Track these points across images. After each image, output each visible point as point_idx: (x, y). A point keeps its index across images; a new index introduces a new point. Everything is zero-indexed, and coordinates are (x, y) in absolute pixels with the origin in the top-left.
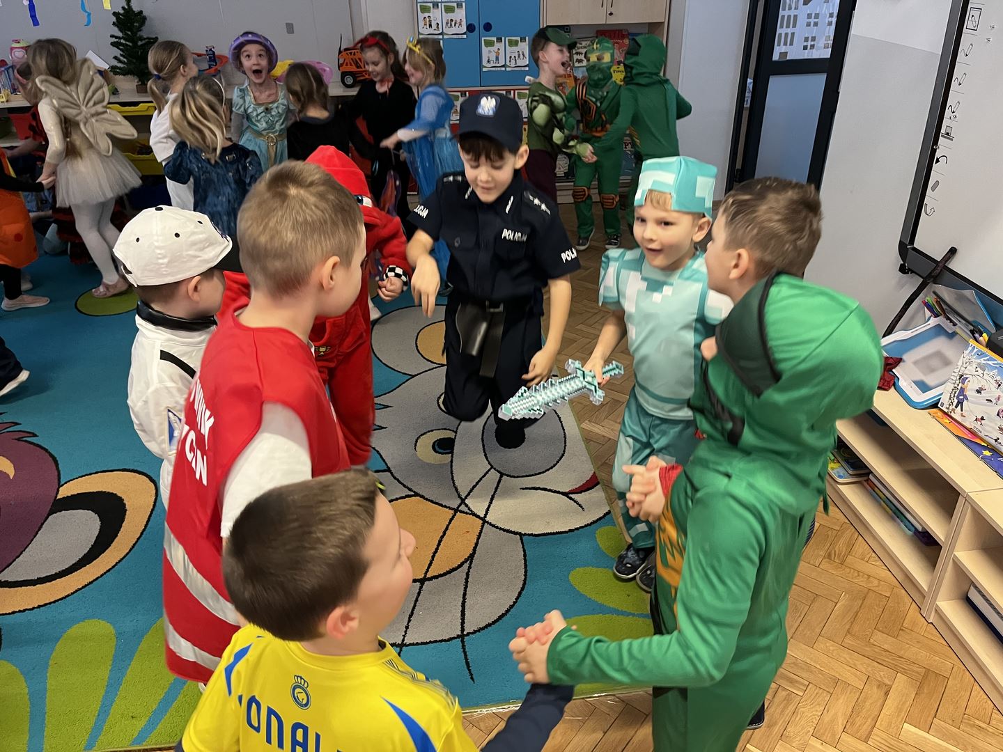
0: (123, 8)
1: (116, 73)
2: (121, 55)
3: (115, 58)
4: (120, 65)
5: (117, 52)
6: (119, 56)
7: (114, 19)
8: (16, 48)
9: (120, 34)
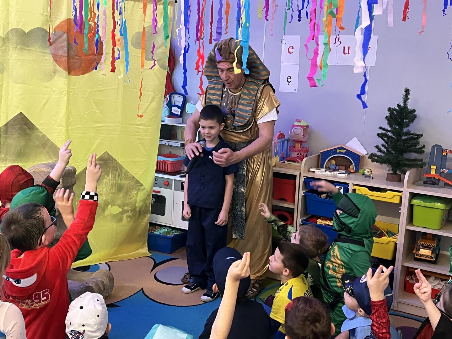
0: (399, 105)
1: (373, 161)
2: (383, 145)
3: (377, 147)
4: (379, 154)
5: (380, 142)
6: (380, 146)
7: (388, 114)
8: (297, 126)
9: (388, 128)
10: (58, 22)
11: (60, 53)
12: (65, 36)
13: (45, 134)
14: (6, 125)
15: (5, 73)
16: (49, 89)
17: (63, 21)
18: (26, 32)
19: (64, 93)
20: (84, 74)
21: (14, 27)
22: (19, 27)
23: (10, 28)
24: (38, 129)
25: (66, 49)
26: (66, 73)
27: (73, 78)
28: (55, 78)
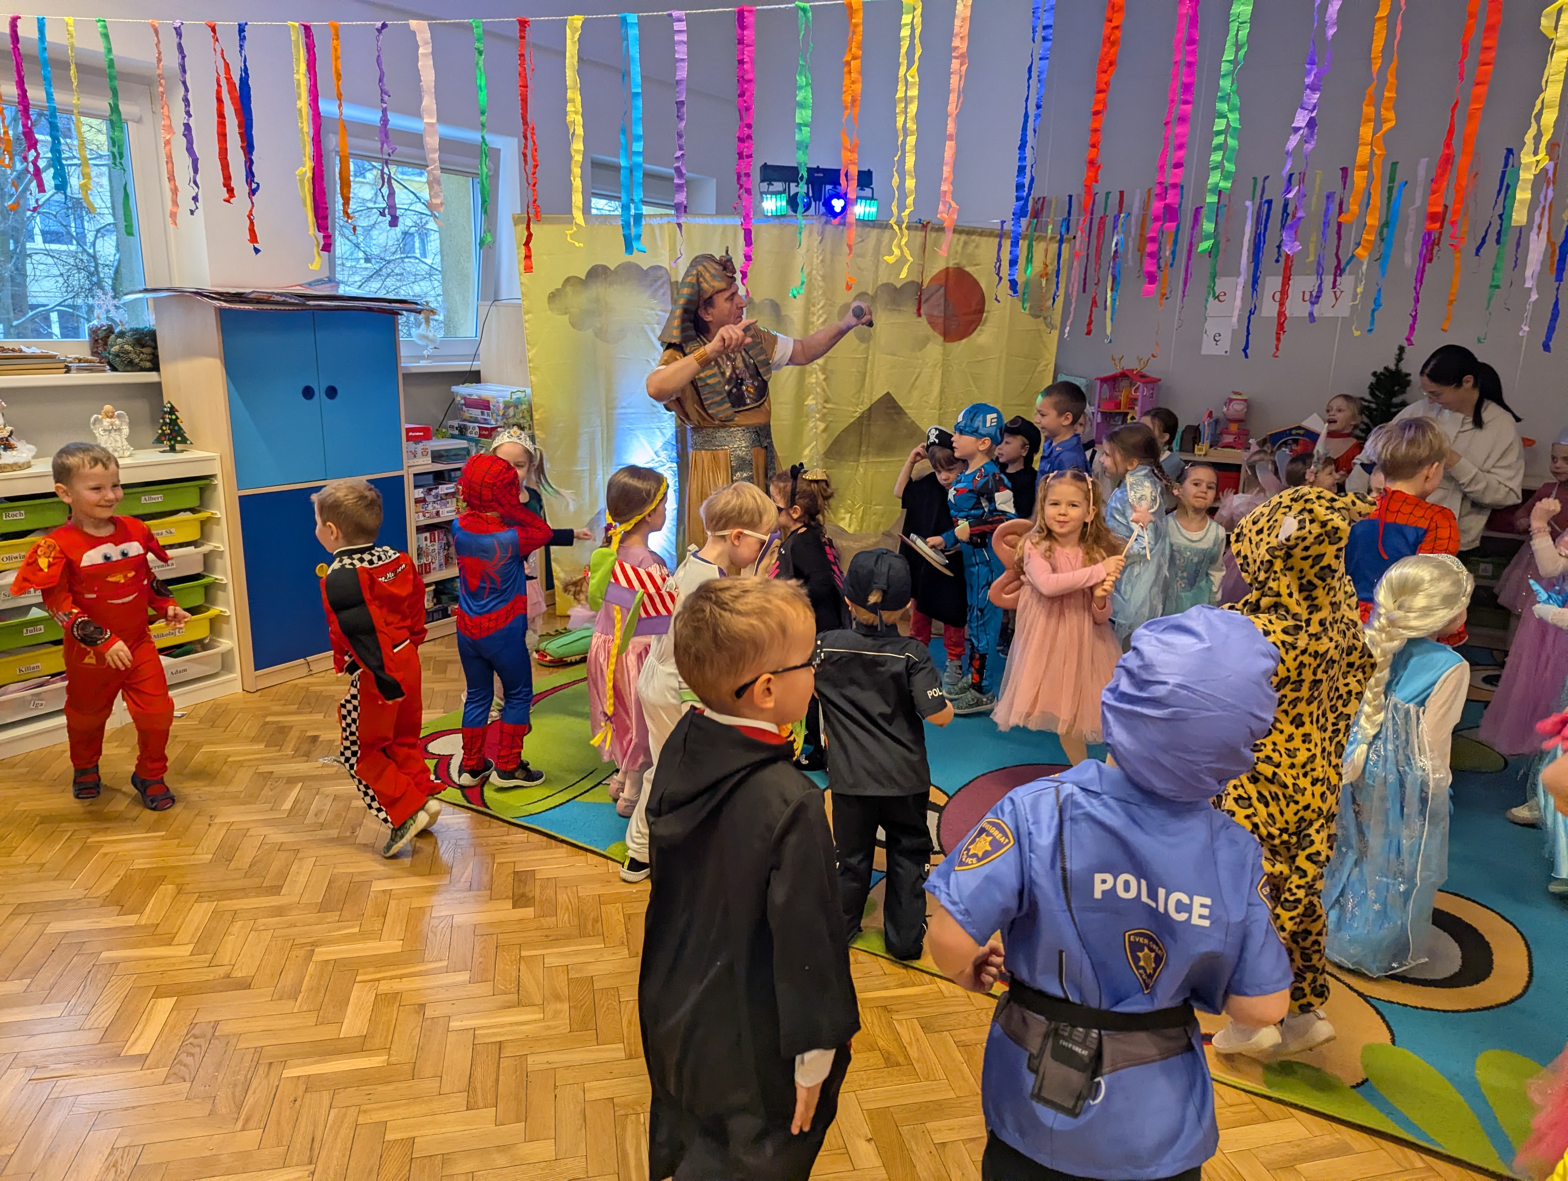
0: (1389, 368)
7: (1373, 380)
8: (1236, 400)
10: (935, 271)
11: (935, 313)
12: (942, 291)
13: (915, 420)
14: (870, 409)
15: (871, 343)
16: (920, 361)
17: (941, 272)
18: (898, 286)
19: (938, 366)
20: (961, 339)
21: (883, 282)
22: (891, 281)
23: (880, 283)
24: (905, 414)
25: (942, 307)
26: (941, 339)
27: (948, 345)
28: (929, 346)
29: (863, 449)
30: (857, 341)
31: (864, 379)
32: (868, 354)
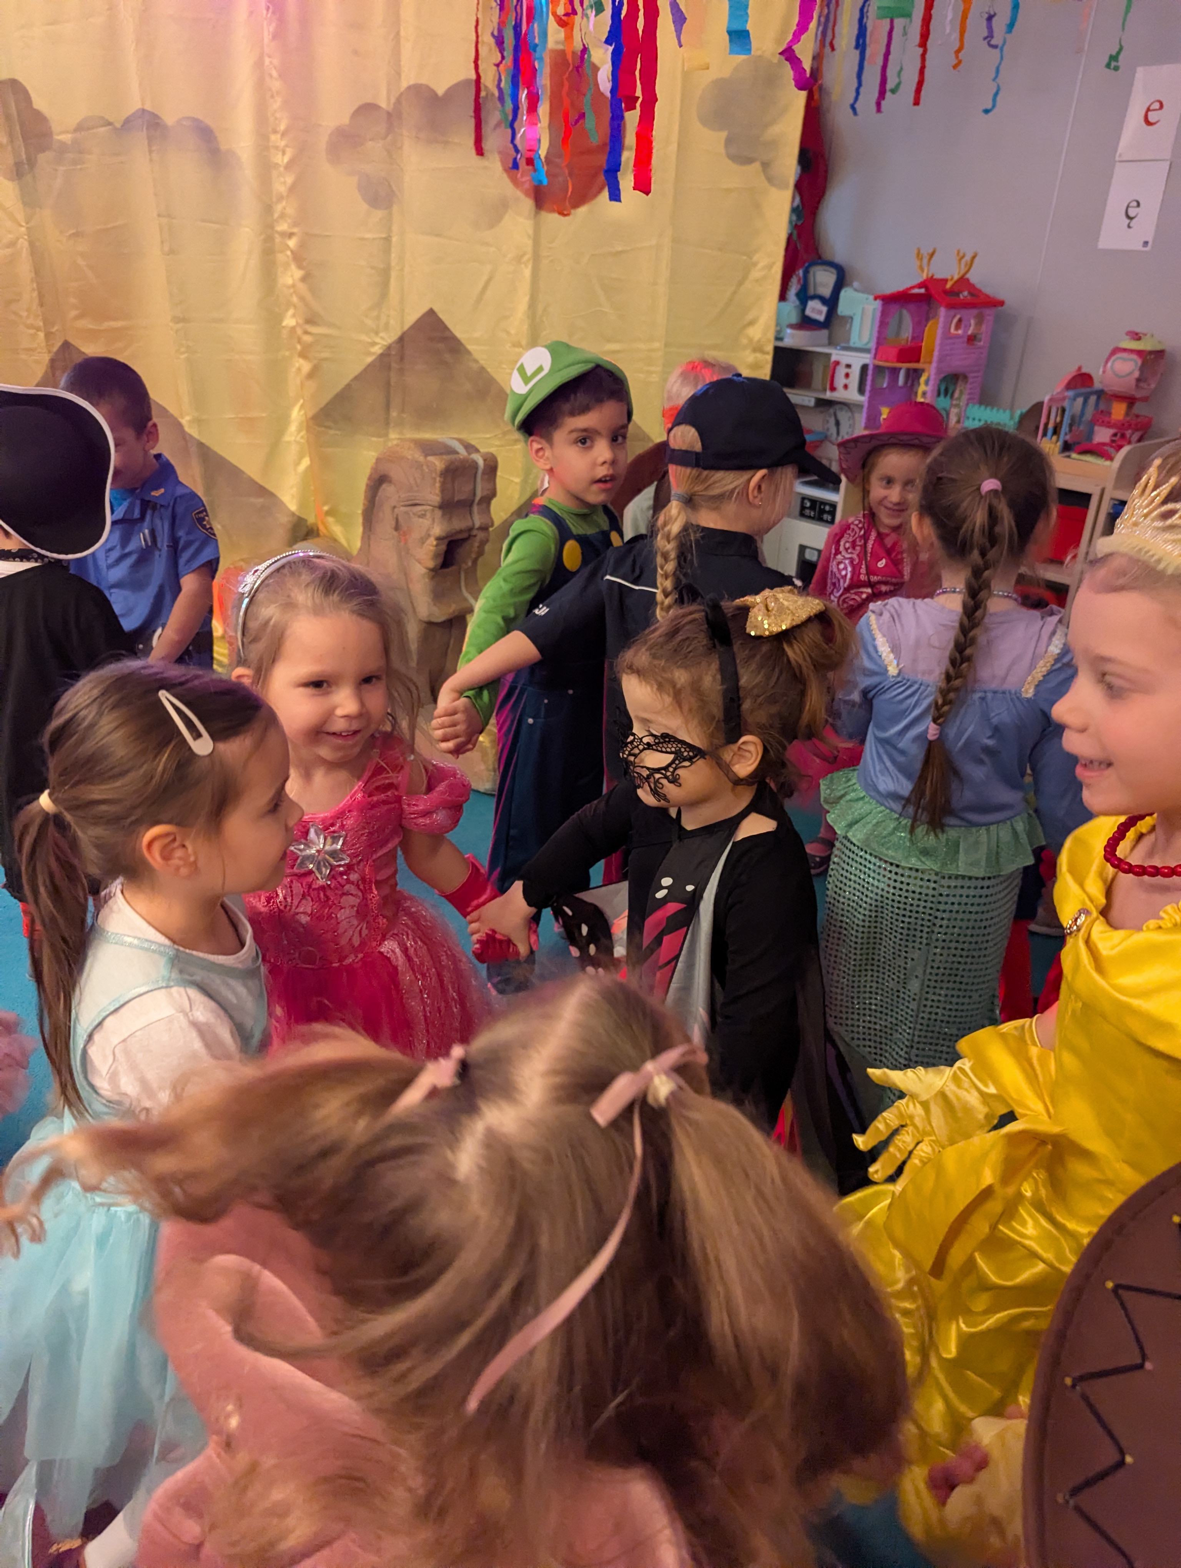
8: (1126, 350)
13: (485, 366)
14: (401, 340)
15: (395, 208)
16: (492, 249)
18: (440, 92)
19: (525, 259)
21: (412, 82)
22: (424, 81)
23: (404, 85)
24: (468, 352)
26: (528, 204)
27: (547, 218)
28: (507, 218)
29: (394, 414)
30: (365, 206)
31: (386, 284)
32: (390, 230)
